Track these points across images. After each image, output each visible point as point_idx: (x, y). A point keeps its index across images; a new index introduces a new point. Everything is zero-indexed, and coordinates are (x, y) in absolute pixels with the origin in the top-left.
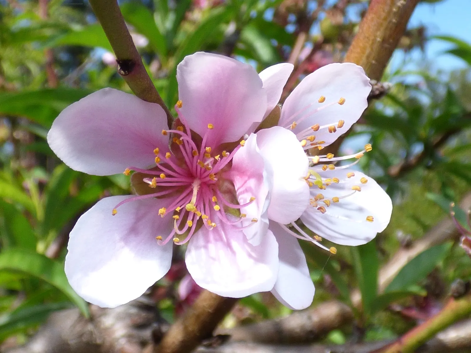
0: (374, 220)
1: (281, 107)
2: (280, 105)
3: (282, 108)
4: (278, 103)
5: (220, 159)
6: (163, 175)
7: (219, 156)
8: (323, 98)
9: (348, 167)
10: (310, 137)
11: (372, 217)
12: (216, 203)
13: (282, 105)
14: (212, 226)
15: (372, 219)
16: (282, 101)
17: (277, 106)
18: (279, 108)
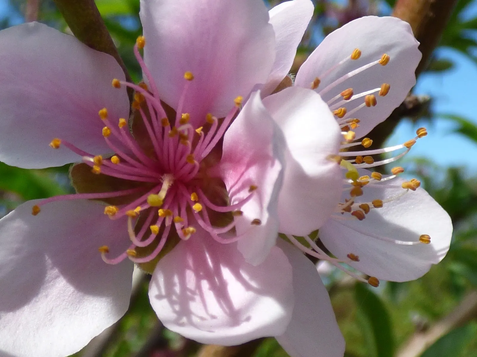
0: (431, 240)
1: (293, 79)
2: (292, 76)
3: (294, 81)
4: (289, 73)
5: (203, 133)
6: (115, 158)
7: (202, 128)
8: (358, 51)
9: (393, 161)
10: (339, 111)
11: (428, 236)
12: (195, 202)
13: (295, 77)
14: (189, 232)
15: (428, 239)
16: (294, 71)
17: (287, 77)
18: (290, 81)
